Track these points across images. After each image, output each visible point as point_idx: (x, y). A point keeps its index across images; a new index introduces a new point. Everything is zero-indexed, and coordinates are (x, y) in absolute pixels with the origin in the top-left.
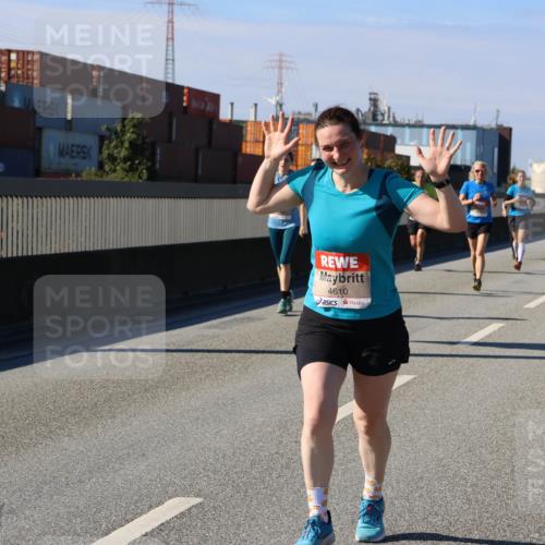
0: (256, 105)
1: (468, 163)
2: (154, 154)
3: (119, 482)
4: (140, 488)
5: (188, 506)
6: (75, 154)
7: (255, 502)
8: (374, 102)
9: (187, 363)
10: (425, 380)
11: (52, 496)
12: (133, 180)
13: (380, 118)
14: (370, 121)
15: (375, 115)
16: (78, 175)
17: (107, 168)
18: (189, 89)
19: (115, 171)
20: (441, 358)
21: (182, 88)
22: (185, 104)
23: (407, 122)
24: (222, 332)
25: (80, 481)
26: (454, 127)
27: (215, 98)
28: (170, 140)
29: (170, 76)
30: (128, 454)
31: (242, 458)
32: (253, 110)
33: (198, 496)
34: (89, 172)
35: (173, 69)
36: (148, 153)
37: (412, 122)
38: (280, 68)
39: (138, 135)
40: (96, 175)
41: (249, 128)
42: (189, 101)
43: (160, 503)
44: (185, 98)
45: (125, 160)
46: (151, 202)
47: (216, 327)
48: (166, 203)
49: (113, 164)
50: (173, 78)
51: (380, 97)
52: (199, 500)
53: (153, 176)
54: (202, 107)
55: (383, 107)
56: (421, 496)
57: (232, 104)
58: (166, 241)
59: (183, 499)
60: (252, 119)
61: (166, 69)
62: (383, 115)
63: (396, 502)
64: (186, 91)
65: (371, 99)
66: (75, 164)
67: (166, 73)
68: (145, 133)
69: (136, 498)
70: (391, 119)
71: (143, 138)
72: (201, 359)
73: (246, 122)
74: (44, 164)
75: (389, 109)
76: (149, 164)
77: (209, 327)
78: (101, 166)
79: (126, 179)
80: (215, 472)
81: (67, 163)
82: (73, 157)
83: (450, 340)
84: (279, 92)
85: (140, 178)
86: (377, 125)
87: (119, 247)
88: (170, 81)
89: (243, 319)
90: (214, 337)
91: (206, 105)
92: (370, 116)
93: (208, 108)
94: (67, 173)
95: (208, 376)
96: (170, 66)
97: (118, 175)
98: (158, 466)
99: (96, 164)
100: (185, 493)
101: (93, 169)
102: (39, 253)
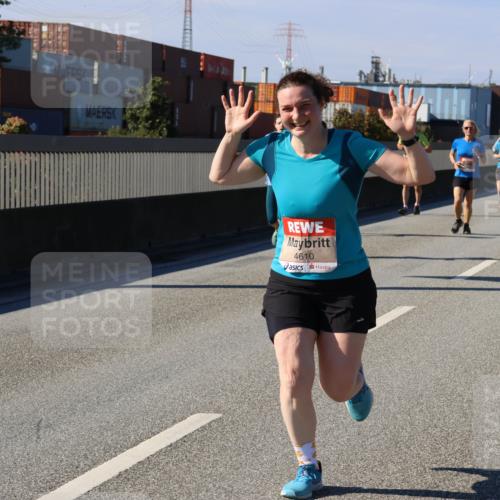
0: (267, 69)
1: (462, 119)
2: (173, 113)
3: (145, 400)
4: (164, 406)
5: (208, 421)
6: (101, 114)
7: (269, 417)
8: (376, 64)
9: (205, 297)
10: (424, 310)
11: (85, 413)
12: (155, 137)
13: (381, 79)
14: (372, 82)
15: (376, 76)
16: (104, 133)
17: (130, 126)
18: (206, 55)
19: (136, 129)
20: (438, 292)
21: (199, 54)
22: (201, 69)
23: (406, 82)
24: (236, 270)
25: (110, 400)
26: (450, 86)
27: (229, 64)
28: (188, 101)
29: (188, 44)
30: (153, 376)
31: (257, 380)
32: (264, 74)
33: (217, 411)
34: (114, 130)
35: (191, 38)
36: (167, 113)
37: (411, 82)
38: (290, 36)
39: (159, 97)
40: (120, 133)
41: (260, 90)
42: (205, 66)
43: (183, 418)
44: (201, 64)
45: (147, 119)
46: (171, 157)
47: (231, 265)
48: (184, 156)
49: (135, 122)
50: (191, 45)
51: (381, 60)
52: (218, 416)
53: (173, 133)
54: (218, 71)
55: (384, 69)
56: (421, 411)
57: (245, 68)
58: (185, 190)
59: (203, 415)
60: (263, 81)
61: (184, 38)
62: (384, 76)
63: (399, 416)
64: (202, 57)
65: (373, 63)
66: (101, 123)
67: (184, 42)
68: (165, 94)
69: (161, 414)
70: (392, 80)
71: (164, 100)
72: (218, 293)
73: (257, 84)
74: (73, 124)
75: (390, 71)
76: (169, 122)
77: (227, 266)
78: (125, 125)
79: (148, 136)
80: (232, 391)
81: (94, 122)
82: (98, 117)
83: (447, 275)
84: (289, 57)
85: (161, 134)
86: (378, 85)
87: (142, 196)
88: (187, 48)
89: (256, 259)
90: (229, 274)
91: (221, 69)
92: (373, 77)
93: (223, 73)
94: (94, 131)
95: (225, 308)
96: (188, 35)
97: (140, 132)
98: (181, 386)
99: (121, 122)
100: (205, 409)
101: (118, 127)
102: (69, 202)
